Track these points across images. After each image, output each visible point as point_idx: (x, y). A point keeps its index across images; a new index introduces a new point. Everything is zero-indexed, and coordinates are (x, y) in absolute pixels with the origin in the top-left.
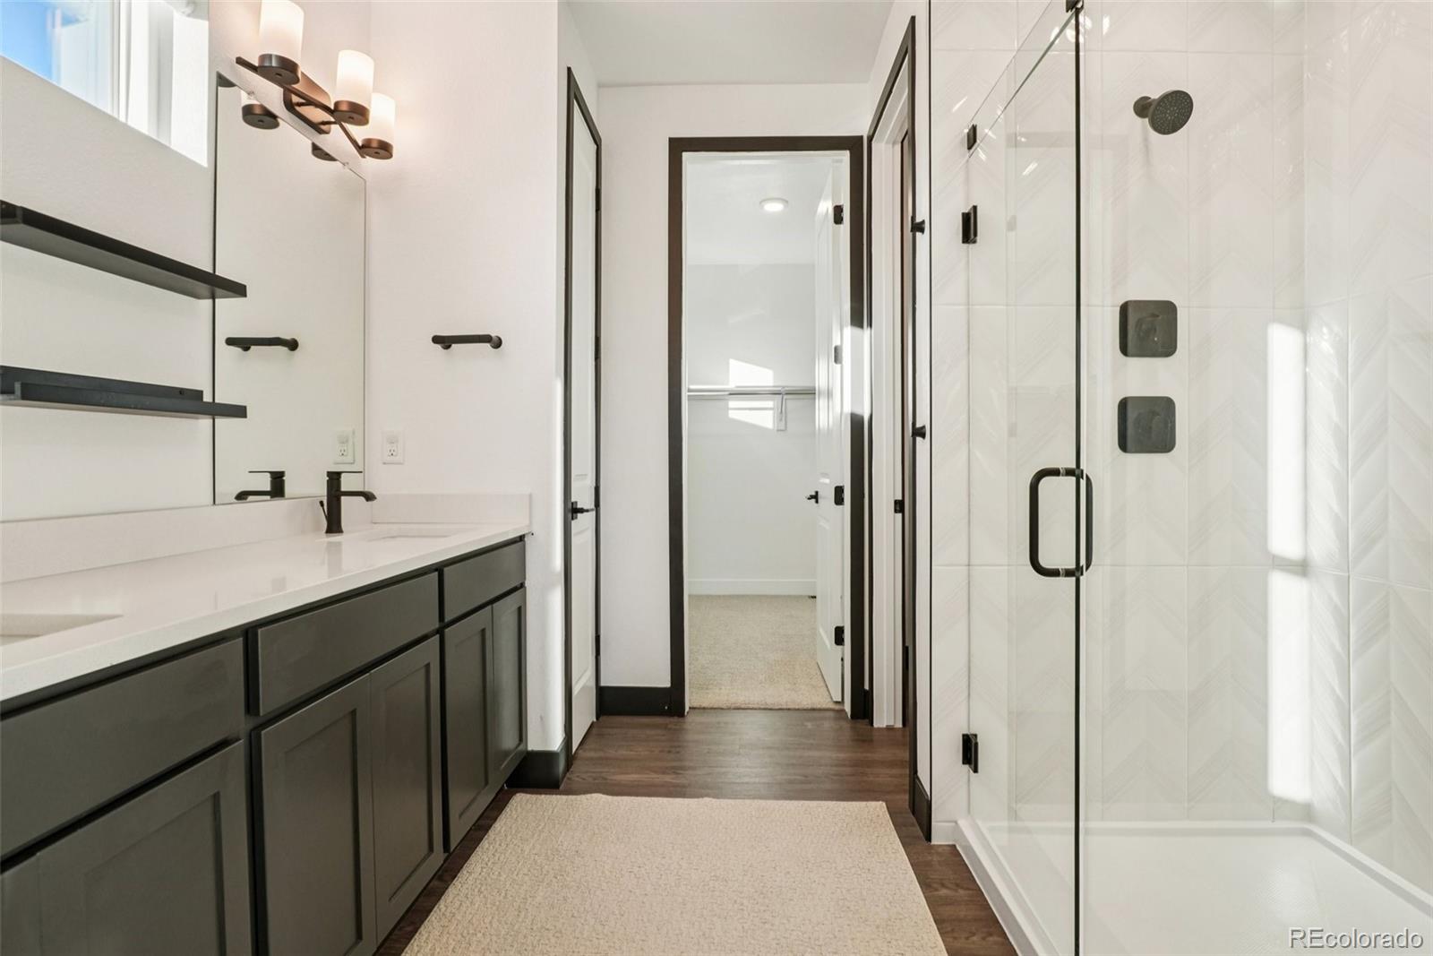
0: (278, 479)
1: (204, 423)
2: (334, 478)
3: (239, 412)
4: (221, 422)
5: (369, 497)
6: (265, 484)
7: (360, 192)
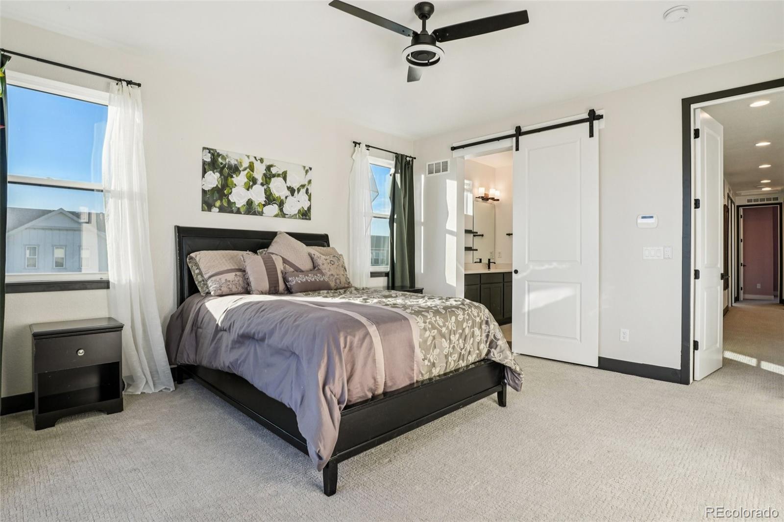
0: (481, 260)
1: (472, 252)
2: (489, 260)
3: (477, 250)
4: (474, 252)
5: (495, 263)
6: (479, 261)
7: (494, 206)
